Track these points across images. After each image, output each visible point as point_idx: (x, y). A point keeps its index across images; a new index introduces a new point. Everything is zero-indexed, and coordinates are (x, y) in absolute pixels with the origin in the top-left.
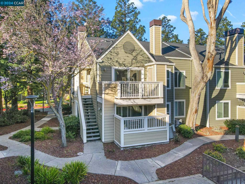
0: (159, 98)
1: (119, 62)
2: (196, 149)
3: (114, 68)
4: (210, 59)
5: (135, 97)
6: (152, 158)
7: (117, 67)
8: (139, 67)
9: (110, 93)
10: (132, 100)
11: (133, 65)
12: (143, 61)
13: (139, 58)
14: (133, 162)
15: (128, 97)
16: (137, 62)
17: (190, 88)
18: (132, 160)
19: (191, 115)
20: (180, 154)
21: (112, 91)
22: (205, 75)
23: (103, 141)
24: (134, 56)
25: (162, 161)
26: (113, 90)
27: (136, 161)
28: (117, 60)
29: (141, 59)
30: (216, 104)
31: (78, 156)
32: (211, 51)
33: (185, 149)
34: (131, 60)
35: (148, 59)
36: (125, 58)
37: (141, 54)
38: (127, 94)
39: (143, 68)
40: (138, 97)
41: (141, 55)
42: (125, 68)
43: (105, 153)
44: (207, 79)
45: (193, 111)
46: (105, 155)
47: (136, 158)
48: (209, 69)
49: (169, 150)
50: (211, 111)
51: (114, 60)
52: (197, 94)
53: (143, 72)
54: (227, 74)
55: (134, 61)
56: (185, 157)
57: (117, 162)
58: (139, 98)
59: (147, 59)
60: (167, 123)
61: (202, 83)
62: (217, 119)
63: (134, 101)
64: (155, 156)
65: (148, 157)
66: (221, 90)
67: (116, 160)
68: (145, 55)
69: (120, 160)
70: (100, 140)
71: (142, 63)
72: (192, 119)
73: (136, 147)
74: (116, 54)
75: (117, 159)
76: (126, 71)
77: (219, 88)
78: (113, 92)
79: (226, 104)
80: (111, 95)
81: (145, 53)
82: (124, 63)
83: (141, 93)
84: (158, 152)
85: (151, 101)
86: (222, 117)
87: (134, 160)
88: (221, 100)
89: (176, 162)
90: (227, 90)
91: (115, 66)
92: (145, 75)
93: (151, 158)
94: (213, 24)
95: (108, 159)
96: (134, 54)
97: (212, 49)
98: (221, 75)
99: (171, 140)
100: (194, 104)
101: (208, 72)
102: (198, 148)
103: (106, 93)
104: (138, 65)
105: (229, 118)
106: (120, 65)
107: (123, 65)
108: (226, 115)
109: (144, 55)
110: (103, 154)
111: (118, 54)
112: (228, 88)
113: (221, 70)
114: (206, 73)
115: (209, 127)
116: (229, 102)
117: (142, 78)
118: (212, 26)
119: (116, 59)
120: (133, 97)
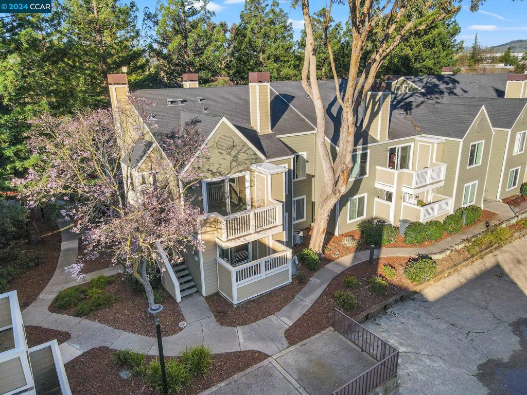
0: (277, 226)
1: (211, 171)
2: (326, 289)
3: (205, 182)
4: (345, 172)
5: (246, 233)
6: (276, 314)
7: (209, 180)
8: (241, 171)
9: (208, 230)
10: (242, 239)
11: (232, 170)
12: (247, 162)
13: (242, 157)
14: (254, 324)
15: (237, 236)
16: (239, 164)
17: (313, 176)
18: (252, 322)
19: (318, 237)
20: (307, 301)
21: (211, 227)
22: (337, 189)
23: (204, 294)
24: (234, 155)
25: (288, 318)
26: (213, 226)
27: (257, 322)
28: (209, 167)
29: (244, 158)
30: (349, 202)
31: (181, 329)
32: (347, 163)
33: (312, 291)
34: (229, 163)
35: (254, 155)
36: (221, 162)
37: (243, 150)
38: (235, 231)
39: (248, 172)
40: (250, 232)
41: (244, 152)
42: (221, 178)
43: (216, 317)
44: (339, 195)
45: (321, 231)
46: (217, 321)
47: (257, 319)
48: (343, 182)
49: (293, 296)
50: (341, 212)
51: (203, 170)
52: (326, 212)
53: (247, 177)
54: (364, 156)
55: (234, 163)
56: (313, 305)
57: (235, 328)
58: (251, 234)
59: (253, 157)
60: (289, 260)
61: (334, 199)
62: (349, 222)
63: (245, 239)
64: (278, 309)
65: (270, 313)
66: (356, 181)
67: (234, 327)
68: (250, 150)
69: (239, 325)
70: (199, 292)
71: (245, 164)
72: (319, 241)
73: (252, 299)
74: (206, 158)
75: (233, 324)
76: (223, 181)
77: (354, 179)
78: (212, 229)
79: (361, 200)
80: (210, 233)
81: (249, 148)
82: (220, 170)
83: (253, 225)
84: (281, 302)
85: (266, 233)
86: (355, 218)
87: (255, 321)
88: (355, 195)
89: (305, 314)
90: (363, 180)
91: (206, 177)
92: (251, 181)
93: (274, 314)
94: (350, 128)
95: (224, 327)
96: (233, 153)
97: (348, 160)
98: (357, 158)
99: (294, 277)
100: (322, 223)
101: (342, 186)
102: (327, 287)
103: (203, 231)
104: (240, 168)
105: (364, 217)
106: (213, 174)
107: (218, 174)
108: (360, 213)
109: (249, 152)
110: (213, 319)
111: (209, 158)
112: (365, 176)
113: (357, 153)
114: (339, 187)
115: (338, 236)
116: (366, 195)
117: (246, 186)
118: (350, 131)
119: (207, 167)
120: (243, 234)
